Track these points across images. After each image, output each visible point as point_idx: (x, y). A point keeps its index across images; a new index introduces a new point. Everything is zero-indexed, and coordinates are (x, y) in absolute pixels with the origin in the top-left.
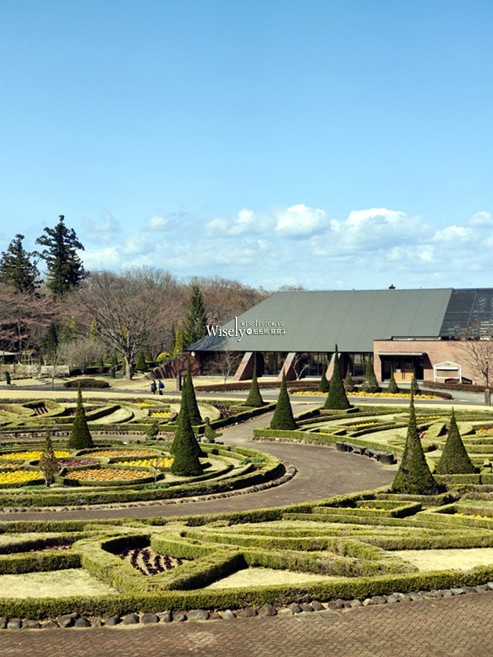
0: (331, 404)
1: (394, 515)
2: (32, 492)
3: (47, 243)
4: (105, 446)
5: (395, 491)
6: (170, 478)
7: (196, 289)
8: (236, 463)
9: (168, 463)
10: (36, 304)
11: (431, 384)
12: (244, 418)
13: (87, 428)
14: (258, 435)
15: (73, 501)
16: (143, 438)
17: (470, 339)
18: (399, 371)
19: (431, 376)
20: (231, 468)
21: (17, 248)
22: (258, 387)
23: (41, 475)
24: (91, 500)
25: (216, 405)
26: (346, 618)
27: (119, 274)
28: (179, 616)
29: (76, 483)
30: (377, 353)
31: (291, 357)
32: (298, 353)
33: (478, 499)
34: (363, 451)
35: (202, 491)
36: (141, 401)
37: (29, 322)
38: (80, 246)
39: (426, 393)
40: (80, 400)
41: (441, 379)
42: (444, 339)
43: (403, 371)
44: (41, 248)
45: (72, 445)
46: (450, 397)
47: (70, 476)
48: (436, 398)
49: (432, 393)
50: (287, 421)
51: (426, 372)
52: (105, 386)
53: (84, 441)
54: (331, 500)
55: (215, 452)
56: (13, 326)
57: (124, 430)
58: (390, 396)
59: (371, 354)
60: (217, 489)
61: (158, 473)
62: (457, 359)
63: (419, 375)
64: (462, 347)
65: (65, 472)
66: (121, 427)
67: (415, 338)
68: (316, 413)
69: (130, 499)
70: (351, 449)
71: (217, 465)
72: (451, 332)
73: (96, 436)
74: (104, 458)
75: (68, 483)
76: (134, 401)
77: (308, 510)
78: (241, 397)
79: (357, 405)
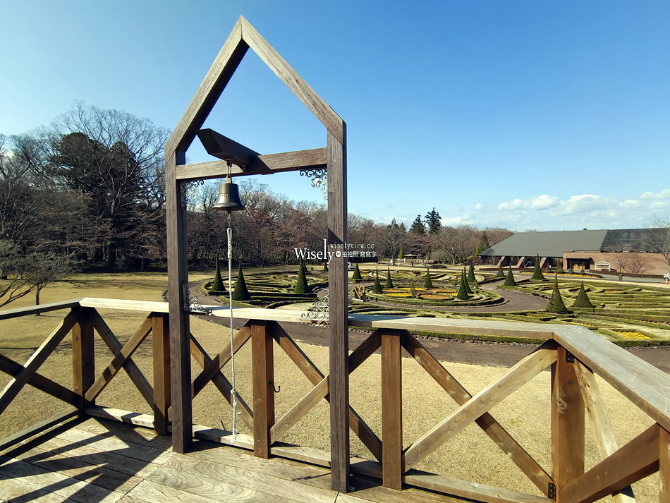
0: (534, 277)
1: (541, 320)
2: (407, 300)
3: (429, 217)
4: (436, 288)
5: (547, 311)
6: (456, 299)
7: (484, 232)
8: (484, 296)
9: (456, 295)
10: (424, 239)
11: (593, 271)
12: (494, 281)
13: (431, 281)
14: (498, 287)
15: (419, 304)
16: (451, 286)
17: (616, 252)
18: (576, 265)
19: (594, 267)
20: (482, 298)
21: (418, 220)
22: (502, 270)
23: (411, 295)
24: (425, 304)
25: (484, 275)
26: (490, 347)
27: (454, 227)
28: (430, 338)
29: (422, 299)
30: (564, 257)
31: (522, 258)
32: (526, 257)
33: (587, 317)
34: (543, 296)
35: (466, 305)
36: (455, 273)
37: (422, 245)
38: (440, 218)
39: (588, 275)
40: (428, 272)
41: (600, 269)
42: (602, 252)
43: (579, 265)
44: (426, 219)
45: (425, 286)
46: (602, 277)
47: (421, 296)
48: (594, 277)
49: (592, 275)
50: (511, 282)
51: (591, 266)
52: (445, 267)
53: (429, 286)
54: (515, 312)
55: (477, 292)
56: (416, 246)
57: (446, 283)
58: (570, 275)
59: (562, 258)
60: (472, 305)
61: (452, 297)
62: (607, 261)
63: (588, 267)
64: (611, 256)
65: (420, 294)
66: (445, 282)
67: (586, 251)
68: (527, 280)
69: (438, 305)
70: (538, 295)
71: (476, 296)
72: (606, 248)
73: (434, 284)
74: (434, 291)
75: (419, 298)
76: (452, 273)
77: (504, 314)
78: (495, 273)
79: (547, 278)
